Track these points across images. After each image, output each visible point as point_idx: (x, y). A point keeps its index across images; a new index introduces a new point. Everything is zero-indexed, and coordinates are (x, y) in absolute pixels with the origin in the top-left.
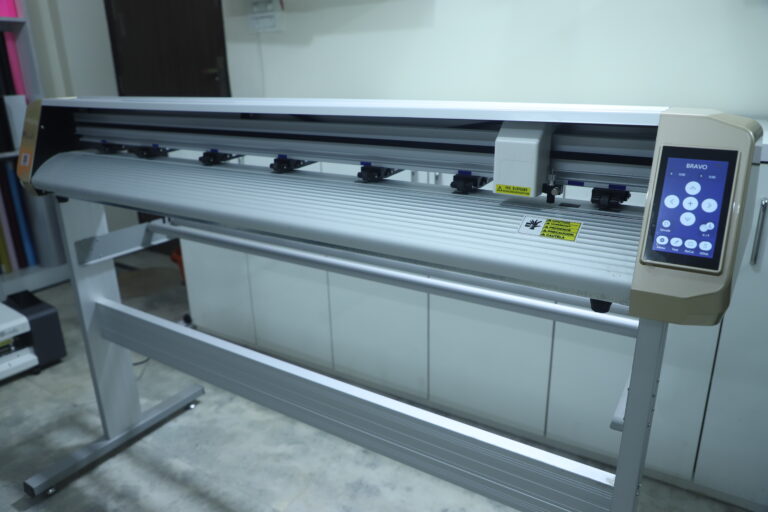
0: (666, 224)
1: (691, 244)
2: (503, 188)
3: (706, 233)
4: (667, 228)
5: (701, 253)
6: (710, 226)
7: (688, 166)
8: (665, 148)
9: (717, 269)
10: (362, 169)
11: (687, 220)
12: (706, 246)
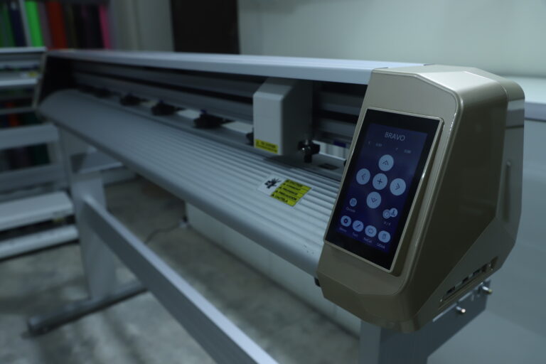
0: (353, 202)
1: (371, 231)
2: (260, 144)
3: (387, 220)
4: (352, 208)
5: (379, 245)
6: (393, 212)
7: (388, 135)
8: (368, 110)
9: (389, 268)
10: (202, 116)
11: (373, 201)
12: (385, 237)
